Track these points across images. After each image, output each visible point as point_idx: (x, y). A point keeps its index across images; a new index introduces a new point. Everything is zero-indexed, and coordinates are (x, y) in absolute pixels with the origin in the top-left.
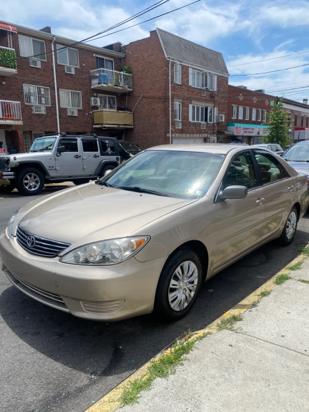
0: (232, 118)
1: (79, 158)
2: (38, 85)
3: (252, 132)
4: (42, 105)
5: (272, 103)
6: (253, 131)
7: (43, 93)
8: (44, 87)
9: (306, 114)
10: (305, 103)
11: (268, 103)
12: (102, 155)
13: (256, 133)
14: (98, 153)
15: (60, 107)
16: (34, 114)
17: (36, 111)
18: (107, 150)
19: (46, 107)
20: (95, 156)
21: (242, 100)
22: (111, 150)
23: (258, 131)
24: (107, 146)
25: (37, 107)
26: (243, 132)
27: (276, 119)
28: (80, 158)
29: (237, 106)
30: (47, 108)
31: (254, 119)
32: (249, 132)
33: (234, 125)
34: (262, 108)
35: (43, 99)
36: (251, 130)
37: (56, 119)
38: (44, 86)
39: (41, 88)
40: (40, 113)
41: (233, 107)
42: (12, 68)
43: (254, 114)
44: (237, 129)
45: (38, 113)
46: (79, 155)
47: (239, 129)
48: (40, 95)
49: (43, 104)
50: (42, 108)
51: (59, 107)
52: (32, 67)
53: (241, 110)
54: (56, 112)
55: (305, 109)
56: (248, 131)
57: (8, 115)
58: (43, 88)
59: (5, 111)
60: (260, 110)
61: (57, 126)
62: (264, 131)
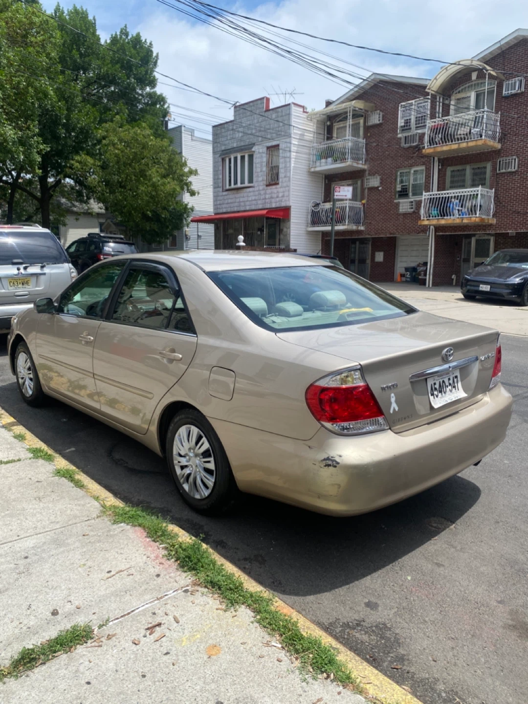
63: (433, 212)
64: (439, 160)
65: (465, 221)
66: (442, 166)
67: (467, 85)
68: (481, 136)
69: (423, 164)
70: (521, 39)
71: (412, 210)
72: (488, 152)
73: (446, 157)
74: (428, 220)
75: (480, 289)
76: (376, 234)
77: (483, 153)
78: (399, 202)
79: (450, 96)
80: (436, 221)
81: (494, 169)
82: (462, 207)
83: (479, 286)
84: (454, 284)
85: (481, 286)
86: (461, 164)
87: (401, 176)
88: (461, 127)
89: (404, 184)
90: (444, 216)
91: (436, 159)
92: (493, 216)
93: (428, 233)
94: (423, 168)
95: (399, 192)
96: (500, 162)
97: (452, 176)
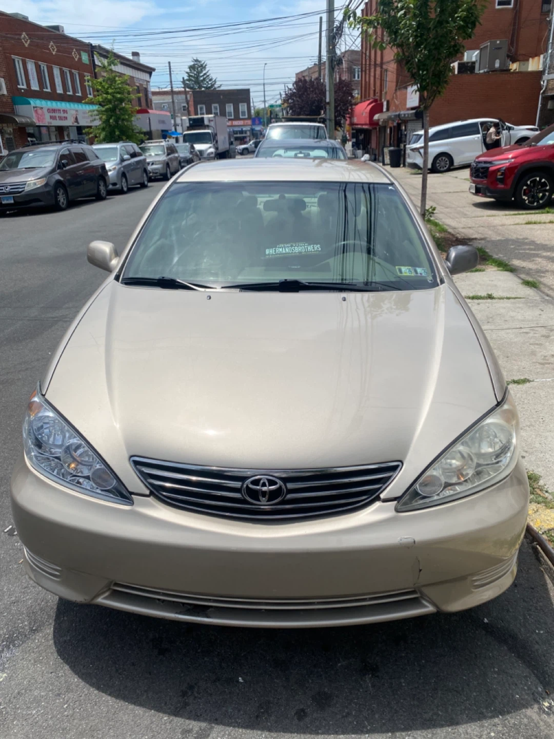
0: (19, 86)
3: (66, 118)
5: (85, 58)
6: (65, 115)
9: (141, 82)
10: (135, 59)
11: (78, 56)
13: (73, 120)
21: (29, 45)
23: (75, 116)
26: (49, 117)
27: (110, 91)
29: (22, 60)
31: (60, 90)
32: (61, 118)
33: (29, 103)
34: (70, 67)
36: (62, 115)
41: (14, 60)
43: (57, 77)
44: (36, 111)
47: (40, 111)
53: (32, 69)
55: (139, 72)
56: (57, 115)
60: (66, 70)
62: (92, 116)
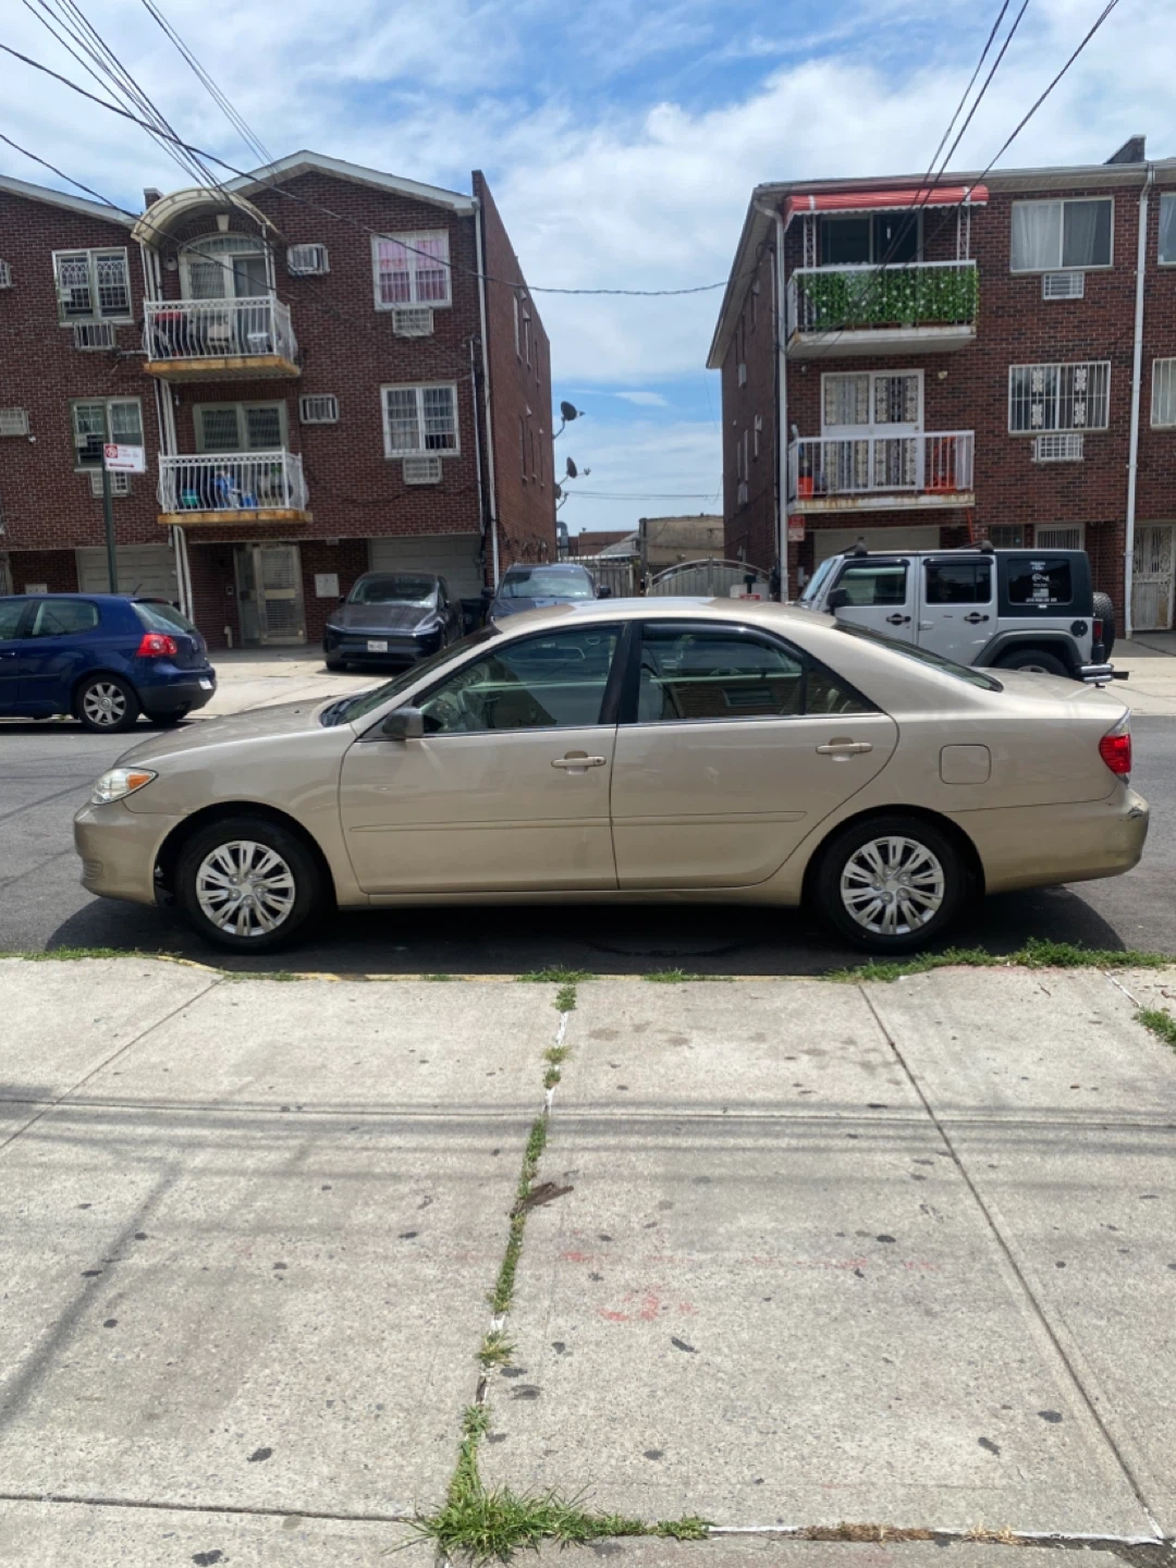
1: (903, 625)
2: (1067, 361)
4: (1072, 429)
7: (1081, 385)
8: (1089, 363)
12: (1001, 613)
14: (991, 607)
15: (1149, 429)
16: (1037, 465)
17: (1043, 455)
18: (1031, 596)
19: (1086, 435)
20: (974, 619)
22: (1051, 596)
24: (1032, 582)
25: (1050, 439)
28: (910, 623)
30: (1090, 439)
35: (1080, 408)
37: (1126, 475)
38: (1090, 359)
39: (1078, 367)
40: (1060, 458)
42: (961, 323)
45: (1053, 459)
46: (904, 615)
48: (1070, 393)
49: (1076, 426)
50: (1067, 441)
51: (1140, 430)
52: (1051, 302)
54: (1128, 449)
57: (944, 478)
58: (1085, 367)
59: (936, 465)
61: (1127, 499)
63: (189, 497)
64: (172, 386)
65: (263, 517)
66: (180, 400)
67: (210, 239)
68: (271, 349)
69: (135, 393)
70: (308, 170)
71: (125, 491)
72: (277, 382)
73: (186, 381)
74: (178, 513)
75: (370, 649)
76: (39, 543)
77: (267, 382)
78: (89, 473)
79: (174, 256)
80: (199, 515)
81: (293, 413)
82: (239, 487)
83: (366, 644)
84: (230, 643)
85: (370, 643)
86: (224, 399)
87: (81, 415)
88: (212, 324)
89: (93, 433)
90: (215, 506)
91: (164, 383)
92: (307, 506)
93: (170, 540)
94: (137, 400)
95: (82, 450)
96: (304, 402)
97: (208, 424)
